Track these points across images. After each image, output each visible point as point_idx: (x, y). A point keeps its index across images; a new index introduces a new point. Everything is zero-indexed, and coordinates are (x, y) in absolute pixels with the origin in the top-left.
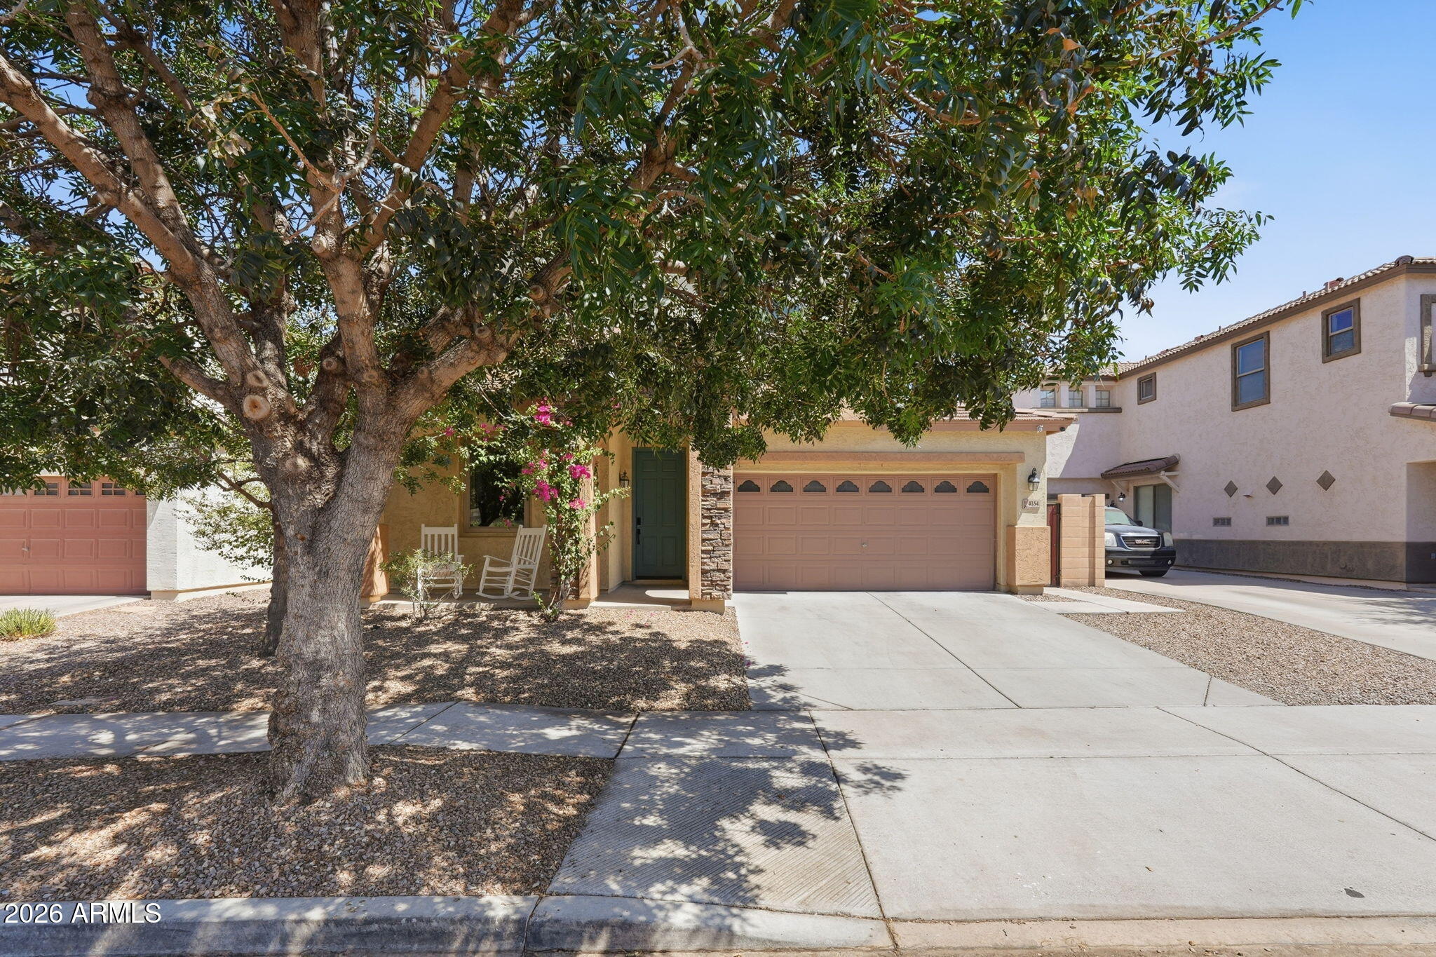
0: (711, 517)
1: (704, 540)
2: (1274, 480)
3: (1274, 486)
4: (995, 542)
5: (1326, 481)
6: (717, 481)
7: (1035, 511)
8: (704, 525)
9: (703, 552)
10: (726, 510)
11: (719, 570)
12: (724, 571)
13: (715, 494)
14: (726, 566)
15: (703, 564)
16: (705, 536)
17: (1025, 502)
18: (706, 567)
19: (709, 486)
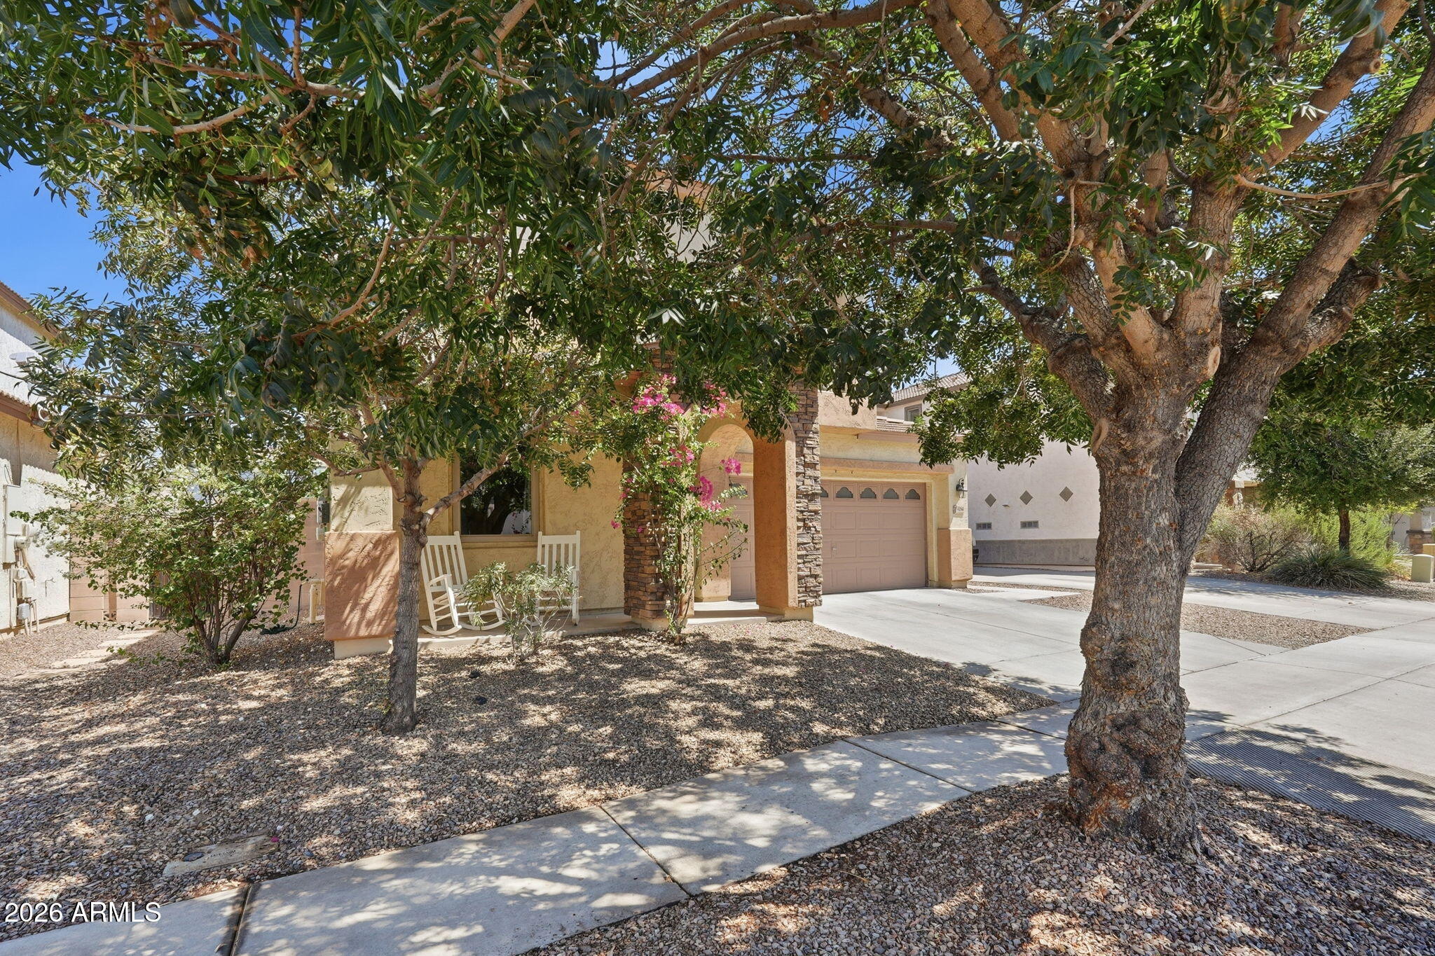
0: (804, 520)
1: (799, 544)
2: (1026, 494)
3: (1026, 498)
4: (926, 544)
5: (1066, 494)
6: (808, 482)
7: (961, 516)
8: (799, 528)
9: (799, 557)
10: (816, 512)
11: (811, 576)
12: (816, 577)
13: (806, 496)
14: (818, 571)
15: (799, 569)
16: (801, 540)
17: (954, 507)
18: (801, 573)
19: (801, 488)
